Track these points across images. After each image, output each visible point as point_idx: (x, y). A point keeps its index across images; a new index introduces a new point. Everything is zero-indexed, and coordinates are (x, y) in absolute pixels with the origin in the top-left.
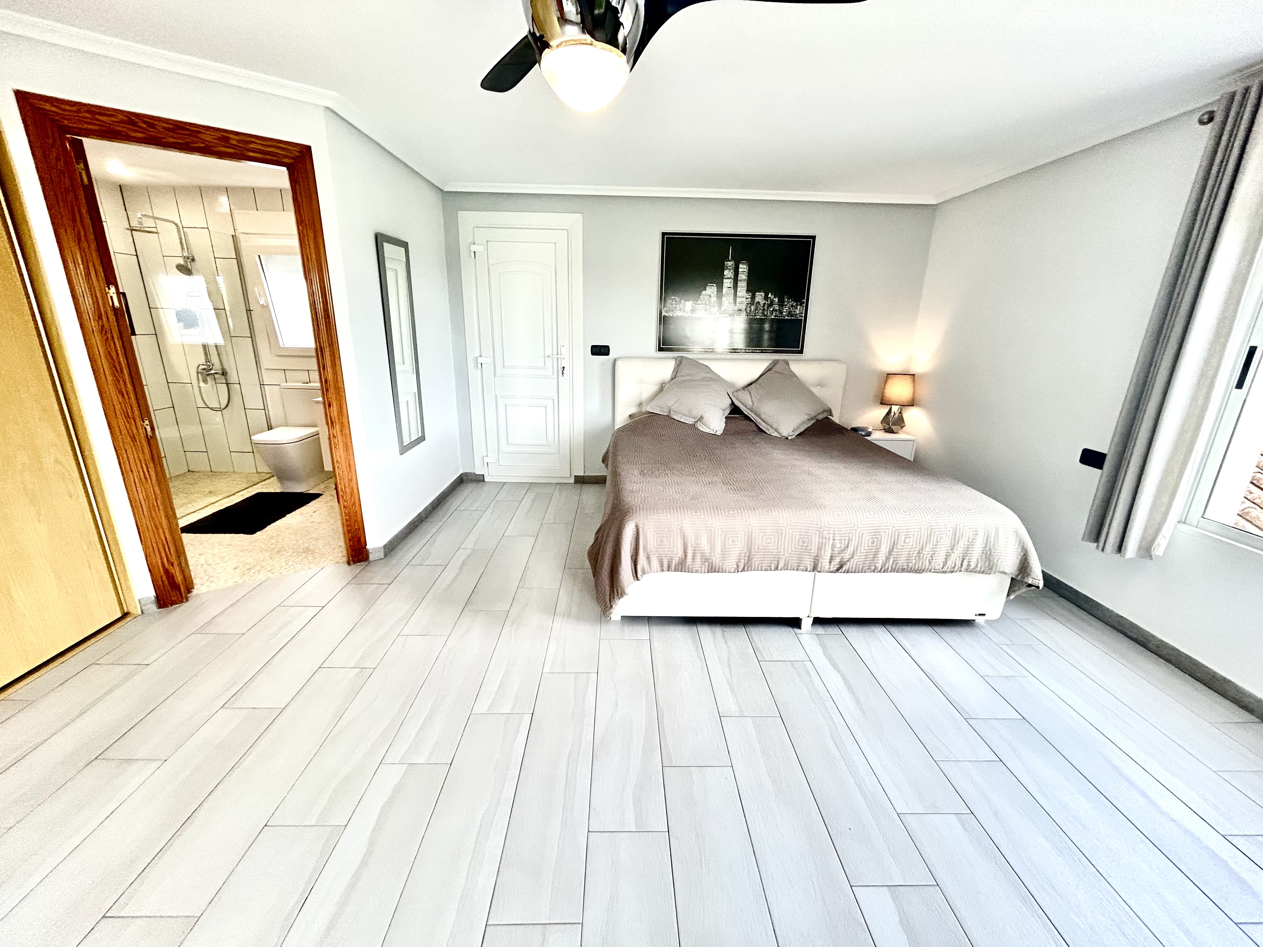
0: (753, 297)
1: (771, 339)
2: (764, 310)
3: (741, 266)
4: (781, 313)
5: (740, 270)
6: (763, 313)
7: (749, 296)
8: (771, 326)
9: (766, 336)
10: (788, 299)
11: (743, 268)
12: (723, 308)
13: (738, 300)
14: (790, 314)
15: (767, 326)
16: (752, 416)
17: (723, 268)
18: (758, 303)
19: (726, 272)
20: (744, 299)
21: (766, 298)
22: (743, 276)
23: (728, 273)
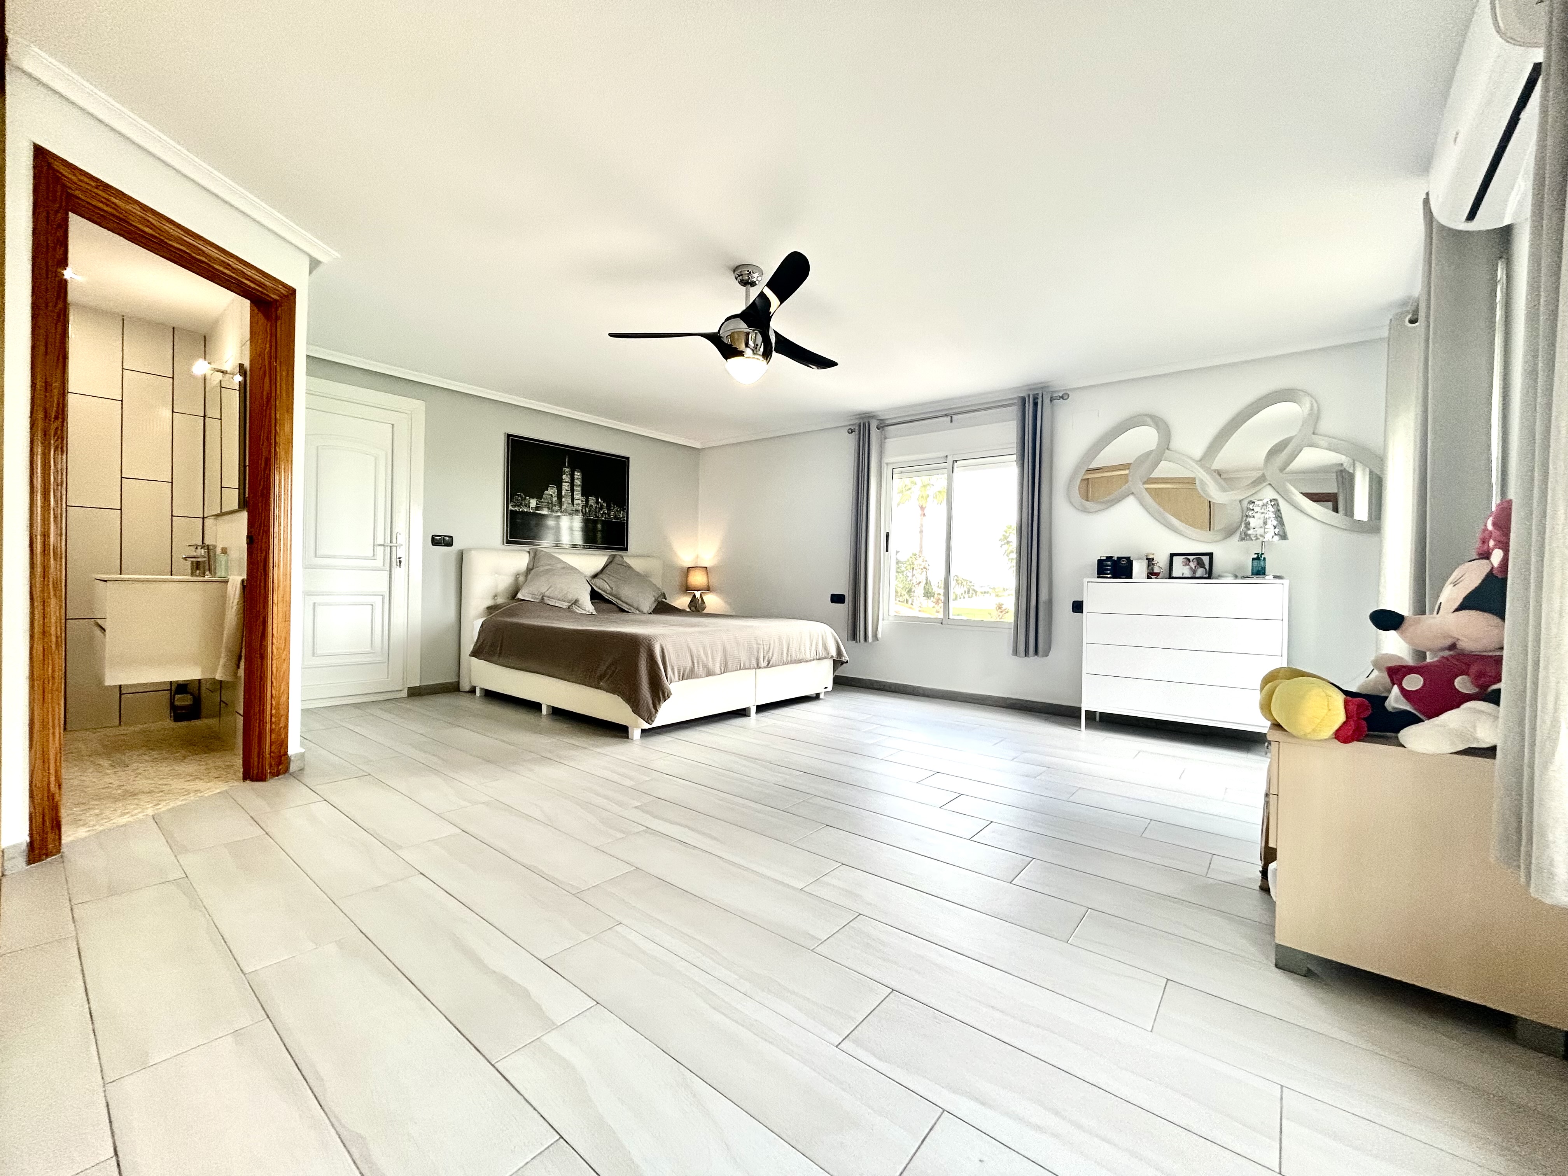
0: (587, 501)
1: (603, 537)
2: (596, 512)
3: (576, 473)
4: (609, 516)
5: (576, 477)
6: (595, 515)
7: (584, 499)
8: (603, 526)
9: (599, 535)
10: (614, 505)
11: (577, 475)
12: (564, 507)
13: (576, 502)
14: (615, 517)
15: (599, 526)
16: (614, 600)
17: (561, 473)
18: (591, 506)
19: (564, 477)
20: (580, 502)
21: (597, 502)
22: (578, 482)
23: (565, 478)
